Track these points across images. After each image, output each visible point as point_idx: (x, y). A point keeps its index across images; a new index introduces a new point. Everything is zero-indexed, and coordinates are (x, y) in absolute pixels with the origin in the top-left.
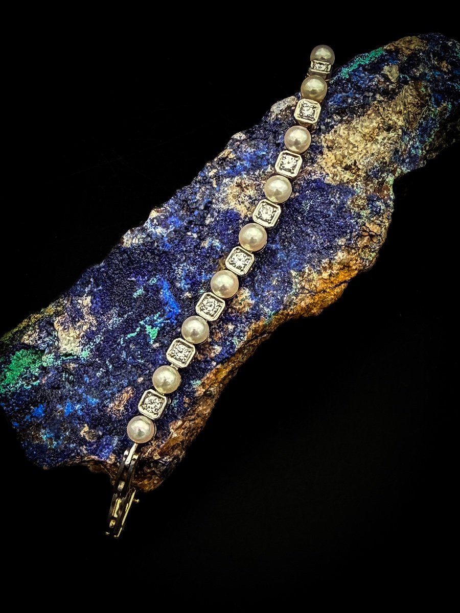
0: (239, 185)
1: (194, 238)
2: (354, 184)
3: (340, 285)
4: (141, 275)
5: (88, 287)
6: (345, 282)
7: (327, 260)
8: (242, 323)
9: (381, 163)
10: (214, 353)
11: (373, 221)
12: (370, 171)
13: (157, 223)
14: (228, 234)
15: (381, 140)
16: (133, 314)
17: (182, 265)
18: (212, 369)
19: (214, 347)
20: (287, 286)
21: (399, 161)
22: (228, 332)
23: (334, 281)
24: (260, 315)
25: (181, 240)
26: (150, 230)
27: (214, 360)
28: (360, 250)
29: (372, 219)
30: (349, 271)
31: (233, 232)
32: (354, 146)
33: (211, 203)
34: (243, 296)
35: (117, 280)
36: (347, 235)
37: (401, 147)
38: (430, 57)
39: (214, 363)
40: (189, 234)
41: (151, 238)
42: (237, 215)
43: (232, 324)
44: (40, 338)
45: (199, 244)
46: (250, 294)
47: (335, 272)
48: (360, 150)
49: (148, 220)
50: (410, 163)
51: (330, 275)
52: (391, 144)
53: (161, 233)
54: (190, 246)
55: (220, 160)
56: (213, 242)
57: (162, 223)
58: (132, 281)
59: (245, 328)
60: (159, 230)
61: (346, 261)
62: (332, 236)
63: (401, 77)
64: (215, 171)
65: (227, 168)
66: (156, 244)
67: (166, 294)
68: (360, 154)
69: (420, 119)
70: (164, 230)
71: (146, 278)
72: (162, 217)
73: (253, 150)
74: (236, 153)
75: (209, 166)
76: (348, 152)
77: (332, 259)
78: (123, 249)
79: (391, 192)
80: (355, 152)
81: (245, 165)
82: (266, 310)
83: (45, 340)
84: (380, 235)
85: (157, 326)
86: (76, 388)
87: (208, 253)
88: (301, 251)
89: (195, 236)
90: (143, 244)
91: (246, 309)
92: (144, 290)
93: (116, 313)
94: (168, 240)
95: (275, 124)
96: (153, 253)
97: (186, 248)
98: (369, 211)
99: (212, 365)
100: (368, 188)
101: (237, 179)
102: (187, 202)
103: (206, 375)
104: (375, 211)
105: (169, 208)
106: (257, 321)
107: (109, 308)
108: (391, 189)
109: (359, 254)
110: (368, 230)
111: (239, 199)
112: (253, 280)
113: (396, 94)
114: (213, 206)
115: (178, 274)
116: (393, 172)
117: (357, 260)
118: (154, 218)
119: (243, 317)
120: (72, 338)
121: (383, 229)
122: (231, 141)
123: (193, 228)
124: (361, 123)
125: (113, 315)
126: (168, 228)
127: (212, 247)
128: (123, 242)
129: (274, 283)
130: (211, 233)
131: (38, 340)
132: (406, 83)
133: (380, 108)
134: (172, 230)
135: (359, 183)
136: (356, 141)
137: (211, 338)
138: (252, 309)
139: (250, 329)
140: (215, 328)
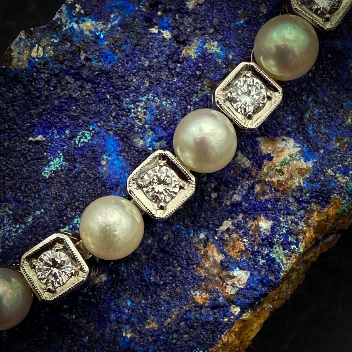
1: (164, 40)
4: (56, 127)
8: (288, 214)
10: (233, 285)
13: (82, 11)
14: (238, 28)
16: (45, 213)
17: (144, 99)
18: (233, 324)
19: (231, 273)
22: (259, 236)
24: (330, 192)
25: (137, 45)
26: (69, 26)
27: (233, 302)
31: (246, 23)
34: (286, 155)
35: (6, 144)
39: (236, 310)
40: (154, 30)
41: (71, 41)
43: (267, 217)
45: (177, 52)
46: (299, 149)
49: (63, 8)
53: (93, 30)
54: (156, 57)
56: (206, 46)
58: (37, 142)
59: (297, 224)
60: (89, 25)
66: (83, 56)
67: (113, 164)
70: (100, 26)
71: (67, 132)
78: (12, 74)
87: (198, 68)
89: (167, 34)
90: (56, 59)
91: (296, 181)
92: (65, 160)
93: (8, 215)
94: (107, 45)
96: (77, 76)
97: (150, 61)
99: (232, 314)
103: (221, 339)
106: (323, 207)
112: (302, 119)
115: (137, 118)
119: (291, 200)
123: (161, 17)
126: (107, 20)
127: (205, 56)
128: (12, 59)
130: (200, 29)
134: (116, 22)
137: (222, 252)
138: (310, 181)
139: (308, 225)
140: (228, 230)
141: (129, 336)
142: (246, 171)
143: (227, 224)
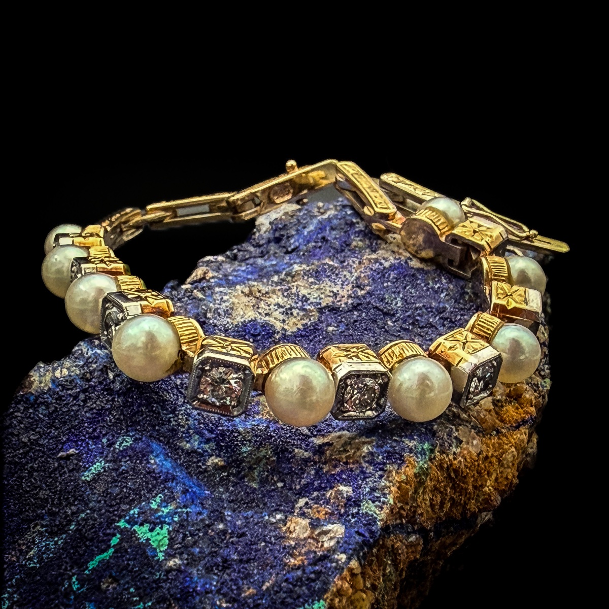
0: (249, 294)
3: (517, 428)
8: (367, 477)
10: (330, 539)
16: (92, 513)
18: (342, 569)
19: (324, 529)
26: (91, 352)
27: (336, 551)
39: (342, 556)
42: (268, 326)
47: (499, 397)
51: (494, 404)
59: (378, 482)
66: (112, 373)
71: (104, 441)
74: (218, 272)
78: (32, 398)
85: (162, 523)
91: (365, 449)
92: (107, 462)
93: (41, 533)
96: (108, 390)
99: (339, 560)
101: (240, 288)
103: (334, 582)
106: (400, 467)
111: (260, 311)
114: (211, 321)
115: (179, 424)
119: (365, 465)
125: (35, 538)
128: (32, 382)
138: (378, 446)
139: (390, 482)
140: (306, 504)
141: (224, 605)
143: (303, 501)
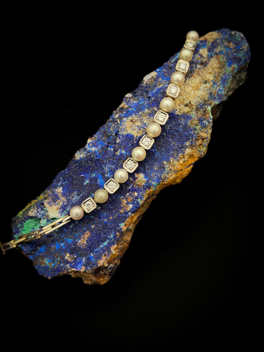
0: (131, 121)
1: (111, 151)
2: (191, 113)
3: (189, 166)
4: (87, 173)
5: (60, 182)
6: (192, 164)
7: (181, 154)
8: (141, 191)
9: (204, 100)
10: (129, 208)
11: (202, 131)
12: (198, 106)
13: (92, 145)
14: (129, 147)
15: (202, 89)
16: (85, 193)
17: (107, 165)
18: (129, 217)
20: (162, 170)
21: (213, 98)
22: (135, 197)
23: (186, 164)
24: (150, 186)
25: (105, 153)
26: (89, 149)
27: (129, 212)
28: (198, 147)
29: (202, 130)
30: (193, 158)
31: (131, 146)
32: (189, 94)
33: (118, 132)
34: (141, 178)
35: (75, 177)
36: (190, 140)
37: (213, 91)
38: (223, 42)
40: (109, 149)
41: (90, 153)
42: (132, 136)
43: (137, 192)
44: (38, 212)
45: (115, 153)
46: (144, 176)
47: (186, 159)
48: (192, 95)
49: (87, 145)
50: (219, 99)
51: (184, 162)
52: (208, 90)
54: (110, 155)
55: (120, 109)
56: (122, 151)
57: (94, 145)
58: (82, 177)
59: (143, 193)
60: (94, 149)
61: (191, 153)
62: (182, 141)
63: (209, 54)
64: (118, 115)
65: (124, 113)
66: (92, 156)
67: (101, 181)
68: (192, 97)
69: (221, 75)
70: (96, 149)
71: (89, 174)
72: (94, 142)
73: (136, 102)
74: (128, 104)
75: (115, 113)
76: (186, 97)
77: (184, 153)
78: (76, 161)
79: (211, 115)
80: (190, 96)
81: (133, 110)
82: (153, 183)
83: (40, 213)
84: (207, 138)
86: (60, 235)
87: (120, 157)
88: (168, 151)
89: (112, 149)
90: (86, 157)
91: (143, 184)
92: (89, 181)
93: (76, 194)
94: (98, 153)
95: (146, 87)
96: (91, 161)
97: (108, 156)
98: (200, 126)
99: (129, 214)
100: (198, 114)
101: (130, 118)
102: (105, 132)
103: (126, 220)
104: (203, 126)
105: (97, 137)
106: (149, 189)
107: (72, 192)
108: (210, 113)
109: (197, 149)
110: (201, 136)
111: (133, 128)
112: (145, 169)
113: (207, 63)
114: (120, 133)
115: (106, 170)
116: (210, 104)
117: (197, 152)
118: (90, 143)
119: (142, 188)
120: (55, 210)
121: (208, 135)
122: (124, 99)
123: (111, 145)
124: (190, 81)
125: (74, 195)
126: (98, 147)
127: (121, 154)
128: (75, 157)
129: (156, 169)
130: (120, 147)
131: (37, 213)
132: (212, 57)
133: (200, 72)
134: (100, 148)
135: (193, 112)
136: (189, 91)
137: (127, 201)
138: (146, 183)
139: (146, 194)
140: (128, 195)
141: (106, 221)
142: (132, 181)
143: (128, 194)
